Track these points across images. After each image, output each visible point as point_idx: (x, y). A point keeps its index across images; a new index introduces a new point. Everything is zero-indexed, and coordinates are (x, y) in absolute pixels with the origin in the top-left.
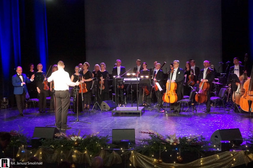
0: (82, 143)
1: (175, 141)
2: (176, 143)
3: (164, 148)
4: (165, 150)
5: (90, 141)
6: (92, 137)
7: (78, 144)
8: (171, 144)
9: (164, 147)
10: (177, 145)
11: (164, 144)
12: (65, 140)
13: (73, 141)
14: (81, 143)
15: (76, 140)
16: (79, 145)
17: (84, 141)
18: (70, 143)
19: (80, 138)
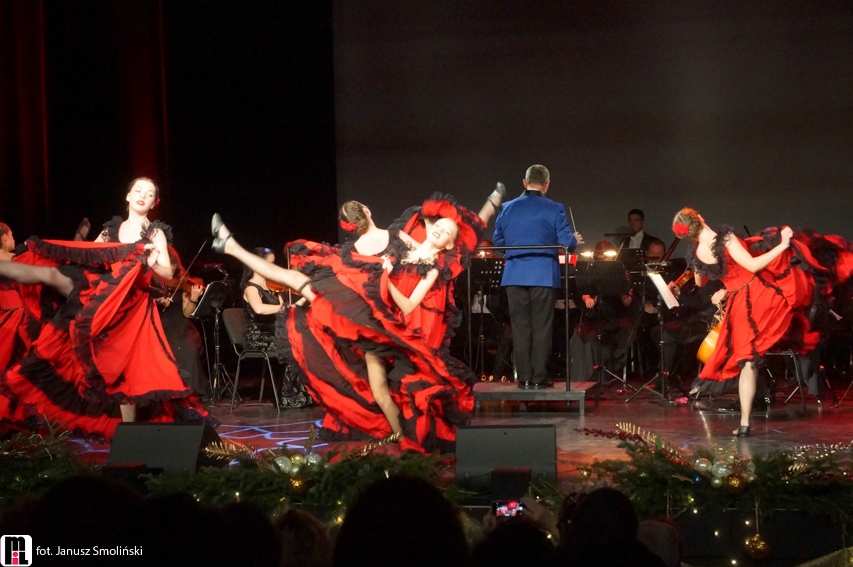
0: (324, 479)
1: (737, 469)
2: (740, 478)
3: (687, 500)
4: (690, 510)
5: (360, 472)
6: (365, 454)
7: (308, 484)
8: (717, 481)
9: (686, 494)
10: (746, 487)
11: (686, 484)
12: (251, 471)
13: (286, 477)
14: (320, 482)
15: (296, 470)
16: (312, 490)
17: (333, 472)
18: (271, 484)
19: (313, 460)
